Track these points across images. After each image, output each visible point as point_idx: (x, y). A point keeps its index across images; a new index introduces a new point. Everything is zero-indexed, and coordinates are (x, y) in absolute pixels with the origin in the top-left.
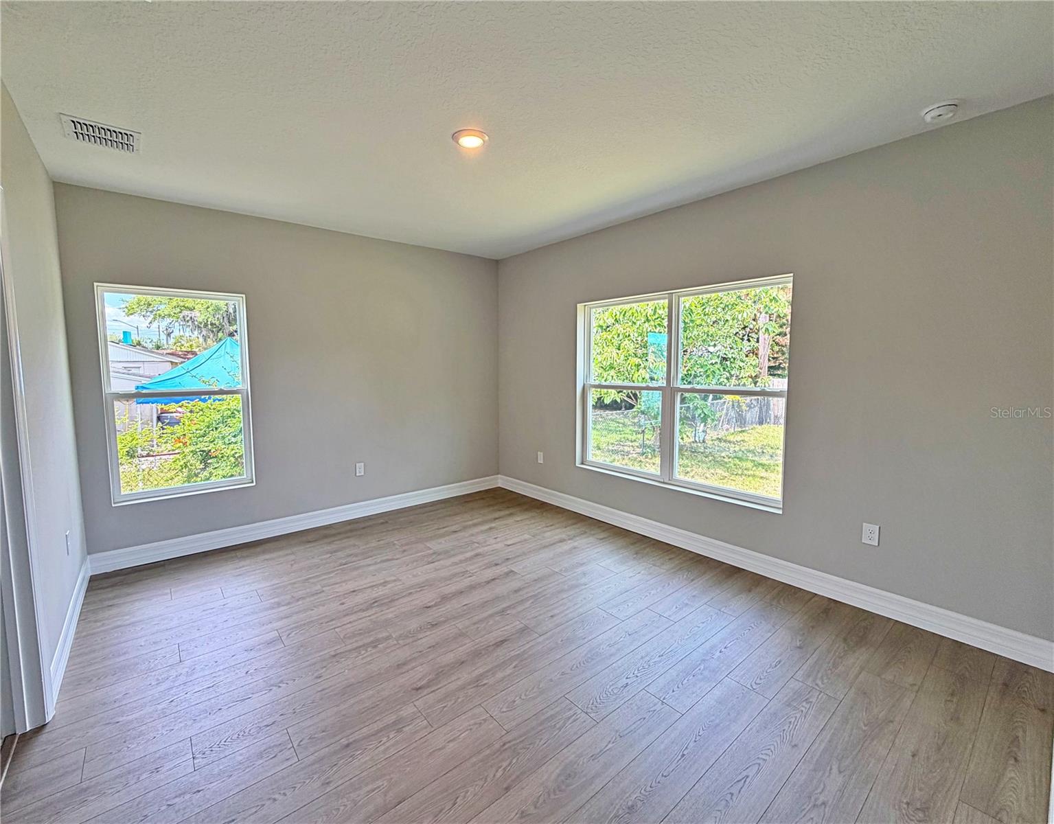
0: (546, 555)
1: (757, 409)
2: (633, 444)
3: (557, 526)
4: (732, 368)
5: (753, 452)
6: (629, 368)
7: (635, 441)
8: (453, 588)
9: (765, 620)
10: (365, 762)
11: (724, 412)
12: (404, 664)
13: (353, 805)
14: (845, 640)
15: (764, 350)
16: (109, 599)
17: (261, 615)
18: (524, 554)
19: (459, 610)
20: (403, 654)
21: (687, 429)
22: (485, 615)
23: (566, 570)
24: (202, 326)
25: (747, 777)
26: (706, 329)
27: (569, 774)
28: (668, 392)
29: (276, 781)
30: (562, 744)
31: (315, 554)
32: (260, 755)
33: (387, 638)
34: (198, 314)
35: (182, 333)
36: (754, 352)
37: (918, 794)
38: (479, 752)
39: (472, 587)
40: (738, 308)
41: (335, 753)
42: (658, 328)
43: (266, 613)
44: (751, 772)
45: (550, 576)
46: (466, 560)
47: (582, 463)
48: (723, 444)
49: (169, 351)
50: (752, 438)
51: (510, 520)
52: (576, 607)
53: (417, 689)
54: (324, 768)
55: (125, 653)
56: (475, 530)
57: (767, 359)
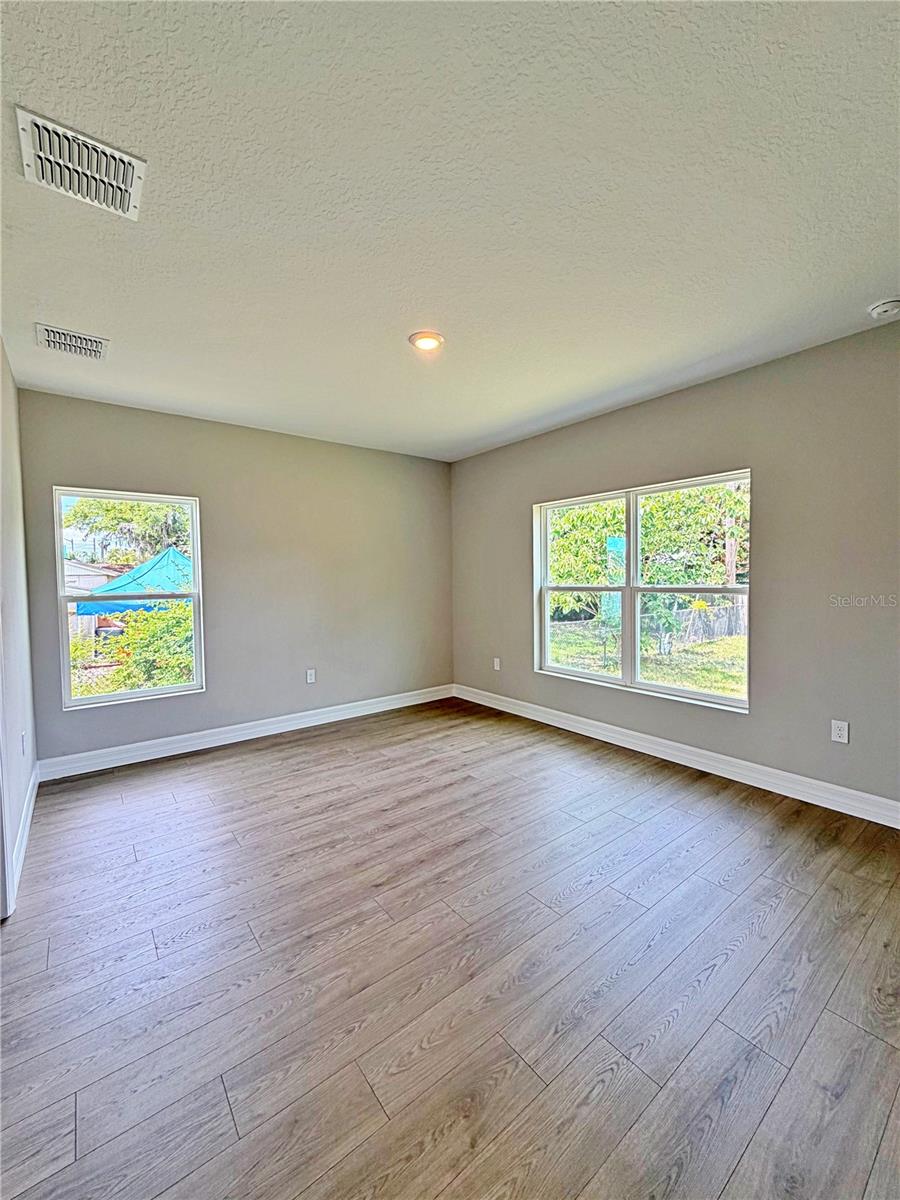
0: (503, 761)
1: (725, 619)
2: (594, 656)
3: (516, 733)
4: (698, 576)
5: (722, 663)
6: (588, 576)
7: (596, 653)
8: (409, 793)
9: (733, 822)
10: (328, 952)
11: (691, 622)
12: (363, 863)
13: (317, 990)
14: (816, 840)
15: (731, 557)
16: (61, 803)
17: (214, 818)
18: (482, 760)
19: (417, 813)
20: (363, 853)
21: (652, 640)
22: (444, 817)
23: (526, 775)
24: (140, 538)
25: (715, 965)
26: (668, 534)
27: (533, 964)
28: (628, 592)
29: (240, 969)
30: (526, 935)
31: (267, 762)
32: (222, 946)
33: (344, 839)
34: (136, 526)
35: (118, 546)
36: (720, 559)
37: (889, 981)
38: (441, 944)
39: (430, 792)
40: (701, 511)
41: (297, 943)
42: (618, 533)
43: (220, 816)
44: (719, 961)
45: (510, 781)
46: (423, 766)
47: (541, 669)
48: (690, 656)
49: (106, 565)
50: (721, 650)
51: (466, 728)
52: (537, 810)
53: (377, 886)
54: (287, 957)
55: (82, 853)
56: (431, 738)
57: (734, 567)
